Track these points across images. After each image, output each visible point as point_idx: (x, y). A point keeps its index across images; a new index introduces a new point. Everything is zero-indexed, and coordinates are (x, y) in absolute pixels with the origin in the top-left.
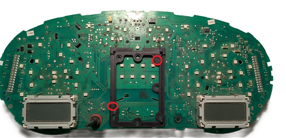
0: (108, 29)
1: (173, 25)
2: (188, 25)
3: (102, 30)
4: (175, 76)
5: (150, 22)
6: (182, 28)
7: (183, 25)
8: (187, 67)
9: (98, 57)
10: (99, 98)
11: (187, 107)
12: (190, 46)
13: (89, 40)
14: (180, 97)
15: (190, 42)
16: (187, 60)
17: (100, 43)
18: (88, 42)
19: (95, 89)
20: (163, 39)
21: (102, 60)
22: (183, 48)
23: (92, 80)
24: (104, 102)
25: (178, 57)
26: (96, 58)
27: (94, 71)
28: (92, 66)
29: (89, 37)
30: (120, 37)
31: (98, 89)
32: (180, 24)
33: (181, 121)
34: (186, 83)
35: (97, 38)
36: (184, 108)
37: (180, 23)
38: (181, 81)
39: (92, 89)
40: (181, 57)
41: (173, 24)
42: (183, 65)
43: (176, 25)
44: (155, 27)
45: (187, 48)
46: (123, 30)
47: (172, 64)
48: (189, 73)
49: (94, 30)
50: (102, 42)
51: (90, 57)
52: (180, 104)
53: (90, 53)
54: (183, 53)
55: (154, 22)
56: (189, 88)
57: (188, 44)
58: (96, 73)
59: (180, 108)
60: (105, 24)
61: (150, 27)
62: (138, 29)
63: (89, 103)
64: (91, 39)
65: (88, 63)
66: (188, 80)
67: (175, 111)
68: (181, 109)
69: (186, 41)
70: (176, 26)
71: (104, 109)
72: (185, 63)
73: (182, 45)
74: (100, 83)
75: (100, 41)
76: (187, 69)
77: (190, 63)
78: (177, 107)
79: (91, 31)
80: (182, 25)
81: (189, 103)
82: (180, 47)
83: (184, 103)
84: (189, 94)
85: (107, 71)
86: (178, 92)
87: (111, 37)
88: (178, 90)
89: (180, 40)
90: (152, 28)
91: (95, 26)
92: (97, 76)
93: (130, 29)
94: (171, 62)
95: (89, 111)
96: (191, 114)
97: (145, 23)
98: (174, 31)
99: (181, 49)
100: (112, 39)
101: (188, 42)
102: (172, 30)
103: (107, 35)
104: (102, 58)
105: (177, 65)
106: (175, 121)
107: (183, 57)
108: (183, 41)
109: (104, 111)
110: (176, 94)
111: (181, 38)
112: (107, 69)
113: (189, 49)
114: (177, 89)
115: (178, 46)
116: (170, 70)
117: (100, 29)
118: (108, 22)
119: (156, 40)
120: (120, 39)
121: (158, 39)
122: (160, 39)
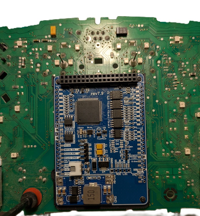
0: (50, 48)
1: (156, 37)
2: (182, 38)
3: (41, 49)
4: (163, 121)
5: (118, 33)
6: (171, 42)
7: (172, 38)
8: (182, 104)
9: (34, 92)
10: (37, 160)
11: (185, 172)
12: (186, 70)
13: (20, 67)
14: (173, 157)
15: (185, 64)
16: (181, 94)
17: (38, 70)
18: (19, 69)
19: (30, 146)
20: (140, 60)
21: (41, 98)
22: (174, 74)
23: (24, 131)
24: (44, 168)
25: (166, 89)
26: (31, 95)
27: (27, 117)
28: (25, 108)
29: (20, 61)
30: (69, 60)
31: (35, 146)
32: (167, 35)
33: (176, 197)
34: (183, 132)
35: (32, 63)
36: (180, 174)
38: (173, 129)
39: (25, 146)
40: (172, 88)
41: (156, 35)
42: (176, 102)
43: (162, 37)
44: (126, 41)
45: (182, 74)
46: (75, 48)
47: (157, 101)
48: (185, 116)
49: (27, 50)
50: (40, 68)
51: (20, 93)
52: (172, 168)
53: (22, 87)
54: (174, 83)
55: (125, 32)
56: (187, 141)
57: (182, 68)
58: (32, 119)
59: (173, 175)
60: (45, 40)
61: (119, 42)
62: (98, 45)
63: (19, 168)
64: (23, 65)
65: (19, 103)
66: (185, 128)
67: (165, 180)
68: (174, 177)
69: (179, 62)
70: (162, 39)
71: (45, 179)
72: (178, 98)
73: (173, 68)
74: (37, 136)
75: (38, 67)
76: (183, 108)
77: (187, 98)
78: (168, 173)
79: (22, 51)
80: (170, 38)
81: (188, 166)
82: (169, 72)
83: (180, 165)
84: (188, 151)
85: (48, 115)
86: (169, 148)
87: (55, 61)
88: (169, 144)
89: (168, 62)
90: (123, 43)
91: (30, 44)
92: (32, 124)
93: (86, 46)
94: (155, 98)
95: (19, 182)
96: (193, 184)
97: (110, 36)
98: (158, 47)
99: (172, 75)
100: (57, 62)
101: (183, 64)
102: (156, 47)
103: (49, 57)
104: (41, 95)
105: (166, 102)
106: (165, 197)
107: (175, 88)
108: (175, 64)
109: (44, 182)
110: (165, 152)
111: (170, 58)
112: (48, 112)
113: (184, 75)
114: (167, 143)
115: (165, 71)
116: (154, 111)
117: (37, 49)
118: (49, 36)
119: (129, 62)
120: (70, 63)
121: (133, 61)
122: (135, 60)
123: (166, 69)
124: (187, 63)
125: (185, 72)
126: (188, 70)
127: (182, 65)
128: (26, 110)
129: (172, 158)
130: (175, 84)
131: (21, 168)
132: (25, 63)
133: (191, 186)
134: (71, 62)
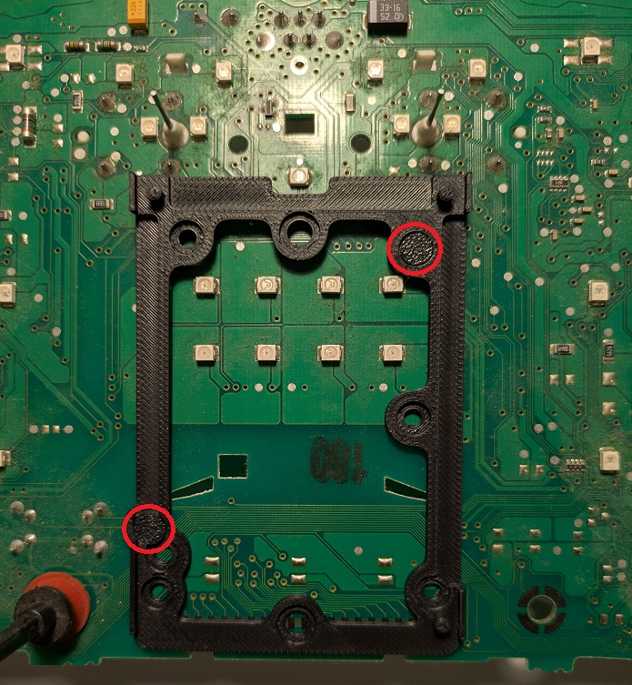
0: (124, 73)
1: (513, 39)
2: (608, 43)
3: (92, 78)
4: (525, 349)
5: (373, 19)
6: (566, 61)
7: (574, 43)
8: (600, 291)
9: (67, 233)
10: (75, 478)
11: (597, 534)
12: (618, 166)
13: (16, 142)
14: (555, 479)
15: (616, 142)
16: (598, 253)
17: (80, 154)
18: (12, 151)
19: (51, 429)
20: (452, 123)
21: (89, 255)
22: (575, 178)
23: (31, 374)
24: (100, 505)
25: (544, 232)
26: (56, 244)
27: (41, 323)
28: (32, 292)
29: (17, 120)
30: (192, 118)
31: (69, 429)
32: (554, 32)
33: (560, 618)
34: (597, 392)
35: (61, 127)
36: (579, 541)
37: (559, 27)
38: (562, 379)
39: (34, 429)
40: (565, 231)
41: (514, 33)
42: (578, 281)
43: (535, 39)
44: (402, 53)
45: (602, 180)
46: (214, 75)
47: (508, 276)
48: (608, 332)
49: (44, 80)
50: (89, 147)
51: (18, 238)
52: (553, 518)
53: (23, 216)
54: (573, 210)
55: (398, 18)
56: (611, 423)
57: (604, 155)
58: (56, 332)
59: (554, 541)
60: (106, 43)
61: (376, 56)
62: (300, 65)
63: (13, 506)
64: (27, 134)
65: (11, 271)
66: (606, 375)
67: (526, 559)
68: (557, 550)
69: (593, 135)
70: (535, 48)
71: (102, 544)
72: (585, 268)
73: (573, 158)
74: (75, 393)
75: (81, 145)
76: (601, 304)
77: (616, 267)
78: (535, 535)
79: (26, 85)
80: (566, 43)
81: (610, 511)
82: (555, 171)
83: (580, 509)
84: (611, 459)
85: (115, 320)
86: (546, 446)
87: (143, 120)
88: (543, 433)
89: (554, 132)
90: (390, 59)
91: (52, 58)
92: (58, 350)
93: (256, 68)
94: (500, 264)
95: (15, 553)
96: (621, 577)
97: (343, 32)
98: (518, 77)
99: (565, 183)
100: (149, 126)
101: (608, 141)
102: (510, 74)
103: (122, 108)
104: (92, 245)
105: (540, 282)
106: (523, 619)
107: (577, 231)
108: (575, 139)
109: (100, 555)
110: (531, 461)
111: (560, 120)
112: (115, 305)
113: (609, 183)
114: (539, 428)
115: (542, 167)
116: (495, 310)
117: (77, 78)
118: (124, 30)
119: (411, 130)
120: (197, 129)
121: (426, 126)
122: (434, 123)
123: (545, 158)
124: (624, 139)
125: (615, 172)
126: (626, 164)
127: (603, 146)
128: (39, 298)
129: (551, 483)
130: (576, 215)
131: (19, 504)
132: (33, 130)
133: (615, 581)
134: (198, 126)
